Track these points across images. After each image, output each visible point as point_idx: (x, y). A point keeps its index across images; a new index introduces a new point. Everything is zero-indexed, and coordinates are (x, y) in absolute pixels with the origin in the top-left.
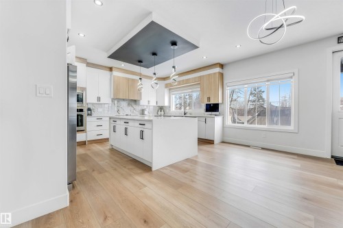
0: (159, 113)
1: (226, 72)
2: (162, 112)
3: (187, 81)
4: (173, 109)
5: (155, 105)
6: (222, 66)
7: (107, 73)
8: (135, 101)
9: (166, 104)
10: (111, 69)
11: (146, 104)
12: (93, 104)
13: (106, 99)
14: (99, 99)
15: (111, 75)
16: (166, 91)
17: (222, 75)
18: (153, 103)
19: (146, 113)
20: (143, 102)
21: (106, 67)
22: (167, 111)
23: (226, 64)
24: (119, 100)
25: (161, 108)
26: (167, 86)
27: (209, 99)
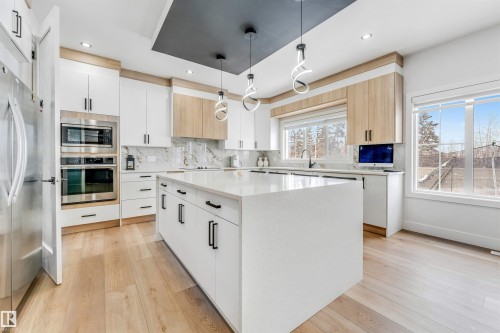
0: (260, 163)
1: (411, 71)
2: (266, 162)
3: (317, 100)
4: (286, 155)
5: (253, 149)
6: (401, 60)
7: (163, 89)
8: (216, 142)
9: (273, 147)
10: (169, 82)
11: (236, 147)
12: (138, 148)
13: (161, 139)
14: (147, 138)
15: (170, 93)
16: (273, 122)
17: (401, 79)
18: (249, 146)
19: (236, 163)
20: (230, 144)
21: (160, 78)
22: (275, 159)
23: (409, 56)
24: (185, 140)
25: (264, 155)
26: (274, 113)
27: (369, 134)
